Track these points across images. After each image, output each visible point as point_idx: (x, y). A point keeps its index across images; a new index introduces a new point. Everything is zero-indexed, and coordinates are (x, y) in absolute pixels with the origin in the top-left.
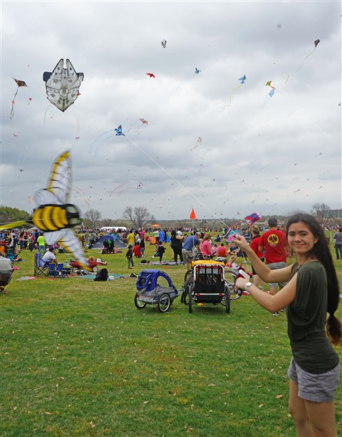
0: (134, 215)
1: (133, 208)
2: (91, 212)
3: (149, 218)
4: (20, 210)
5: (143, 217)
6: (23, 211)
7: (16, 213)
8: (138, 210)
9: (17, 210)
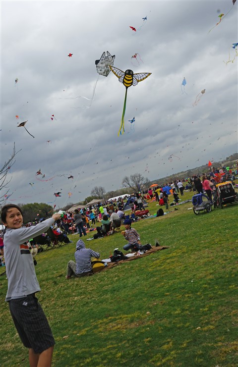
0: (131, 182)
1: (129, 176)
2: (96, 189)
3: (144, 181)
4: (39, 203)
5: (139, 182)
6: (41, 204)
7: (37, 206)
8: (133, 178)
9: (37, 204)
